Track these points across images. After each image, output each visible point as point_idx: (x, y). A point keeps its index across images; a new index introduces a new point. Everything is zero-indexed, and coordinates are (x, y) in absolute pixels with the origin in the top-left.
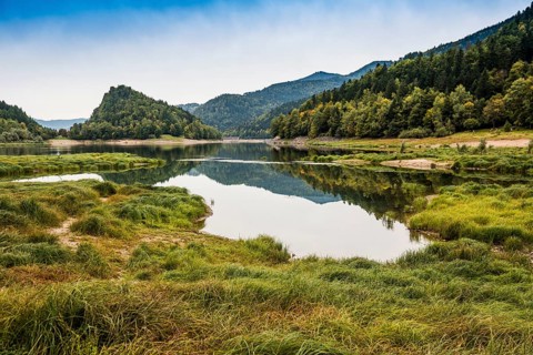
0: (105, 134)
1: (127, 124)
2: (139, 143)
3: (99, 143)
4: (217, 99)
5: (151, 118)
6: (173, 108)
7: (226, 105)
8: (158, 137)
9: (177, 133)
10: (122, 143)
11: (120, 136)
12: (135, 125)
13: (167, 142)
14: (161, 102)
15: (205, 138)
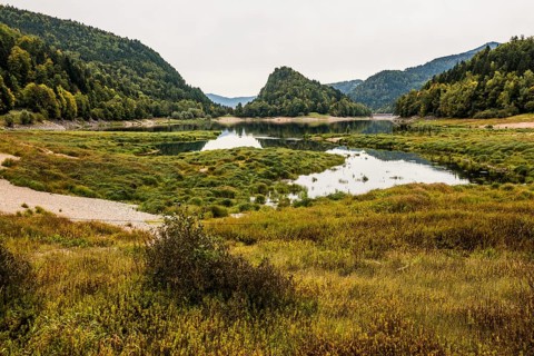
0: (263, 112)
1: (281, 103)
2: (289, 120)
3: (258, 120)
4: (377, 76)
5: (302, 97)
6: (324, 87)
7: (386, 81)
8: (306, 115)
9: (324, 111)
10: (276, 120)
11: (274, 114)
12: (287, 104)
13: (314, 119)
14: (314, 82)
15: (351, 115)
